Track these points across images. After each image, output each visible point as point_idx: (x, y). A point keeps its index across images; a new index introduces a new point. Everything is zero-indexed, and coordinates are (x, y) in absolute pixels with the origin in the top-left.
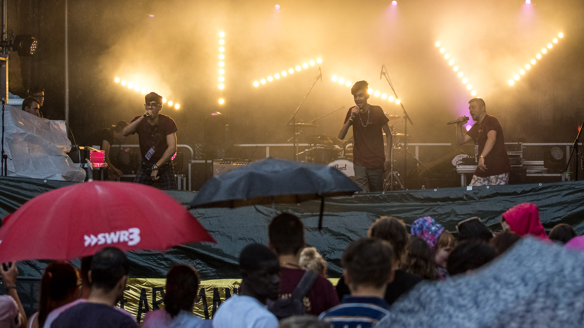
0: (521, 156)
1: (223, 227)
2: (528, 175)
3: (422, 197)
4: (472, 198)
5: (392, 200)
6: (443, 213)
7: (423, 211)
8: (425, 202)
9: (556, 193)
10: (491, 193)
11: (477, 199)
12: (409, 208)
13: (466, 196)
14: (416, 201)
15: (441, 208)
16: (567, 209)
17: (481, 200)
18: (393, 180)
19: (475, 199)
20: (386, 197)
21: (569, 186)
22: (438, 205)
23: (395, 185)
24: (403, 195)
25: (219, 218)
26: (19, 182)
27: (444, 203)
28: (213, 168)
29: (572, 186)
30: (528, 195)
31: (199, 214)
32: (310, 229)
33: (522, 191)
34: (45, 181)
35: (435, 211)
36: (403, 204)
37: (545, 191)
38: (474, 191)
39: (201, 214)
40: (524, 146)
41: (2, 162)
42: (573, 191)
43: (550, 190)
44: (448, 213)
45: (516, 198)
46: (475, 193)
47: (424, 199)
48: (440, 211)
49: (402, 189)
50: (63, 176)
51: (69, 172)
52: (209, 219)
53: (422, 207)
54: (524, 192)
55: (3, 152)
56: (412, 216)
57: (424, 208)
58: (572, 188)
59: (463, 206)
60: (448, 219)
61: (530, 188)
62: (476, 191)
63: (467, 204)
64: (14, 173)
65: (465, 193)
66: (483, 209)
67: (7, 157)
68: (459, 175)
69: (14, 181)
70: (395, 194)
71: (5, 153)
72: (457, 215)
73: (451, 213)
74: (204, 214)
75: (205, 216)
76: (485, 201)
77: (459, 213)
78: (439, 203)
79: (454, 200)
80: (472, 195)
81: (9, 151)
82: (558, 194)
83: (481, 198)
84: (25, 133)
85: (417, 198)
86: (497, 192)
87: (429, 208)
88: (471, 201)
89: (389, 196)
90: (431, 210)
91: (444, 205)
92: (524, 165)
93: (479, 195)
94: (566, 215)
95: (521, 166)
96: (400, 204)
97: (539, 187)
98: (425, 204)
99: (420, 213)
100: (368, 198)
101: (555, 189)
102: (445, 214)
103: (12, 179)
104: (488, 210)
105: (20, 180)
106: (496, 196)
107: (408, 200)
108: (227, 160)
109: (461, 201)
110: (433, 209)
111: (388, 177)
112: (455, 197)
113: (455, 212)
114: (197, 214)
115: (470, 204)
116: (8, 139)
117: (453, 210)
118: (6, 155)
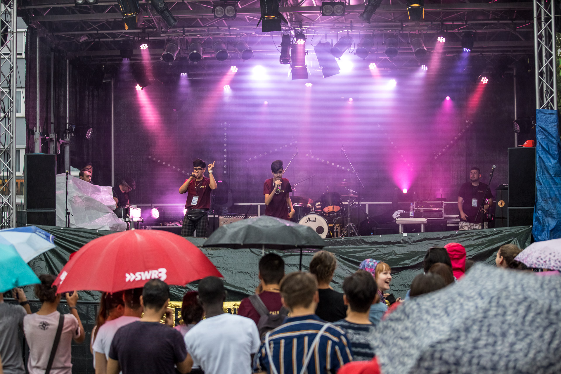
0: (443, 212)
1: (227, 264)
2: (448, 225)
3: (371, 242)
4: (407, 242)
5: (349, 244)
6: (385, 253)
7: (371, 251)
8: (373, 245)
9: (468, 238)
10: (421, 238)
11: (411, 243)
12: (361, 249)
13: (403, 240)
14: (366, 244)
15: (385, 249)
16: (476, 250)
17: (414, 243)
18: (350, 230)
19: (409, 243)
20: (345, 241)
21: (477, 233)
22: (383, 247)
23: (351, 233)
24: (357, 240)
25: (223, 257)
26: (79, 231)
27: (387, 246)
28: (219, 221)
29: (480, 233)
30: (448, 240)
31: (209, 254)
32: (289, 265)
33: (443, 237)
34: (97, 231)
35: (380, 251)
36: (357, 246)
37: (460, 236)
38: (408, 237)
39: (211, 255)
40: (445, 204)
41: (66, 217)
42: (480, 236)
43: (463, 236)
44: (390, 253)
45: (439, 242)
46: (409, 238)
47: (372, 243)
48: (384, 251)
49: (356, 236)
50: (110, 227)
51: (114, 224)
52: (216, 258)
53: (371, 249)
54: (445, 237)
55: (67, 210)
56: (364, 255)
57: (372, 250)
58: (479, 234)
59: (401, 248)
60: (389, 258)
61: (449, 235)
62: (410, 237)
63: (403, 247)
64: (74, 225)
65: (402, 238)
66: (415, 250)
67: (70, 213)
68: (398, 225)
69: (75, 231)
70: (351, 239)
71: (69, 211)
72: (396, 254)
73: (392, 253)
74: (213, 254)
75: (214, 256)
76: (416, 244)
77: (398, 253)
78: (383, 245)
79: (394, 243)
80: (407, 240)
81: (71, 209)
82: (470, 239)
83: (414, 242)
84: (83, 196)
85: (367, 242)
86: (425, 238)
87: (376, 249)
88: (406, 244)
89: (346, 241)
90: (377, 251)
91: (387, 247)
92: (445, 218)
93: (412, 240)
94: (476, 254)
95: (443, 218)
96: (355, 246)
97: (456, 234)
98: (373, 246)
99: (369, 253)
100: (331, 242)
101: (468, 235)
102: (388, 254)
103: (73, 229)
104: (418, 250)
105: (79, 230)
106: (425, 240)
107: (361, 244)
108: (229, 215)
109: (399, 244)
110: (379, 250)
111: (346, 227)
112: (395, 241)
113: (395, 252)
114: (208, 254)
115: (405, 247)
116: (71, 201)
117: (393, 250)
118: (69, 212)
